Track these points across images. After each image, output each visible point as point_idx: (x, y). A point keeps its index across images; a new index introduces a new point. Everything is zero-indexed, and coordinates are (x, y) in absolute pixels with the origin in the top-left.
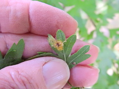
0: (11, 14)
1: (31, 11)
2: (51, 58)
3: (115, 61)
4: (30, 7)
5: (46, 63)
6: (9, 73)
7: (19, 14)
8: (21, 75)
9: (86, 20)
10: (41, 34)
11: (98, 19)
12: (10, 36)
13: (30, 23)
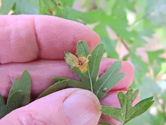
0: (13, 35)
1: (38, 28)
2: (73, 89)
3: (159, 96)
4: (36, 22)
5: (66, 98)
6: (18, 119)
7: (23, 34)
8: (35, 119)
9: (116, 41)
10: (55, 58)
11: (132, 39)
12: (13, 66)
13: (39, 44)
